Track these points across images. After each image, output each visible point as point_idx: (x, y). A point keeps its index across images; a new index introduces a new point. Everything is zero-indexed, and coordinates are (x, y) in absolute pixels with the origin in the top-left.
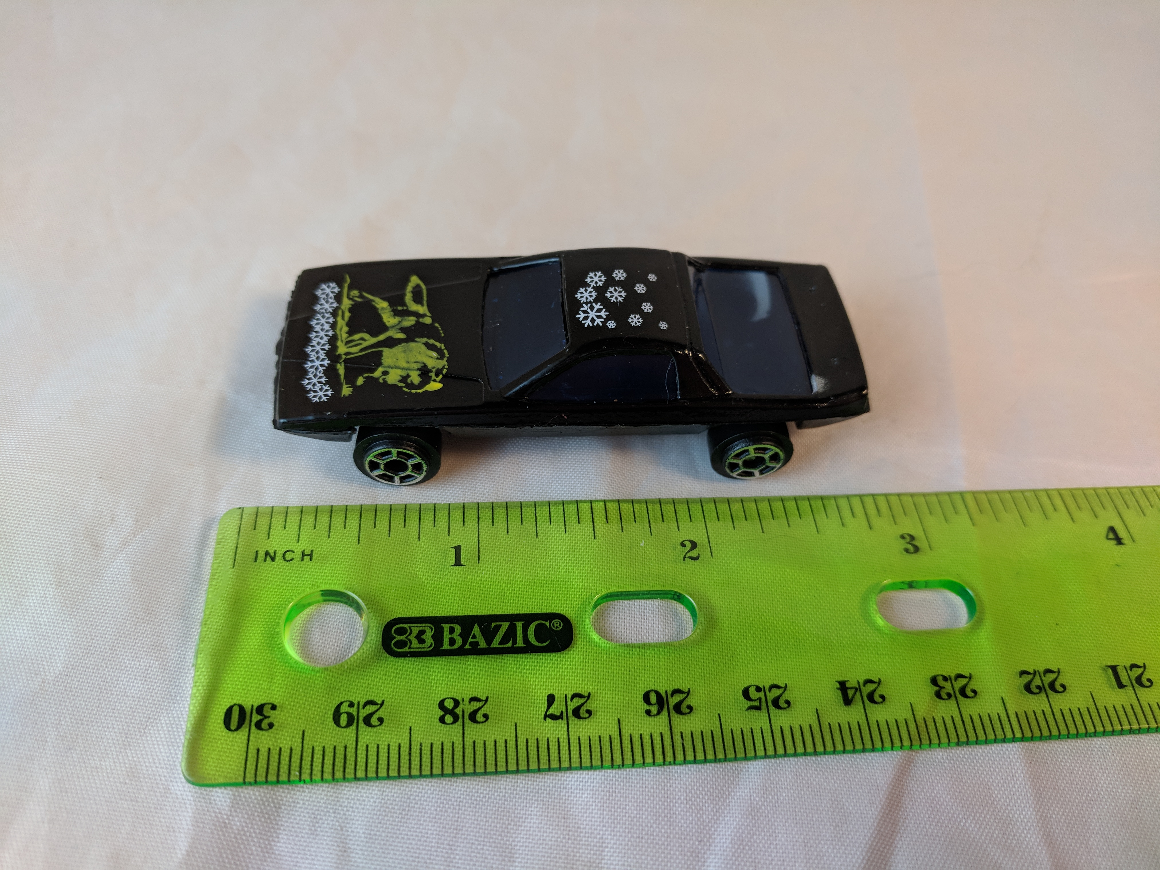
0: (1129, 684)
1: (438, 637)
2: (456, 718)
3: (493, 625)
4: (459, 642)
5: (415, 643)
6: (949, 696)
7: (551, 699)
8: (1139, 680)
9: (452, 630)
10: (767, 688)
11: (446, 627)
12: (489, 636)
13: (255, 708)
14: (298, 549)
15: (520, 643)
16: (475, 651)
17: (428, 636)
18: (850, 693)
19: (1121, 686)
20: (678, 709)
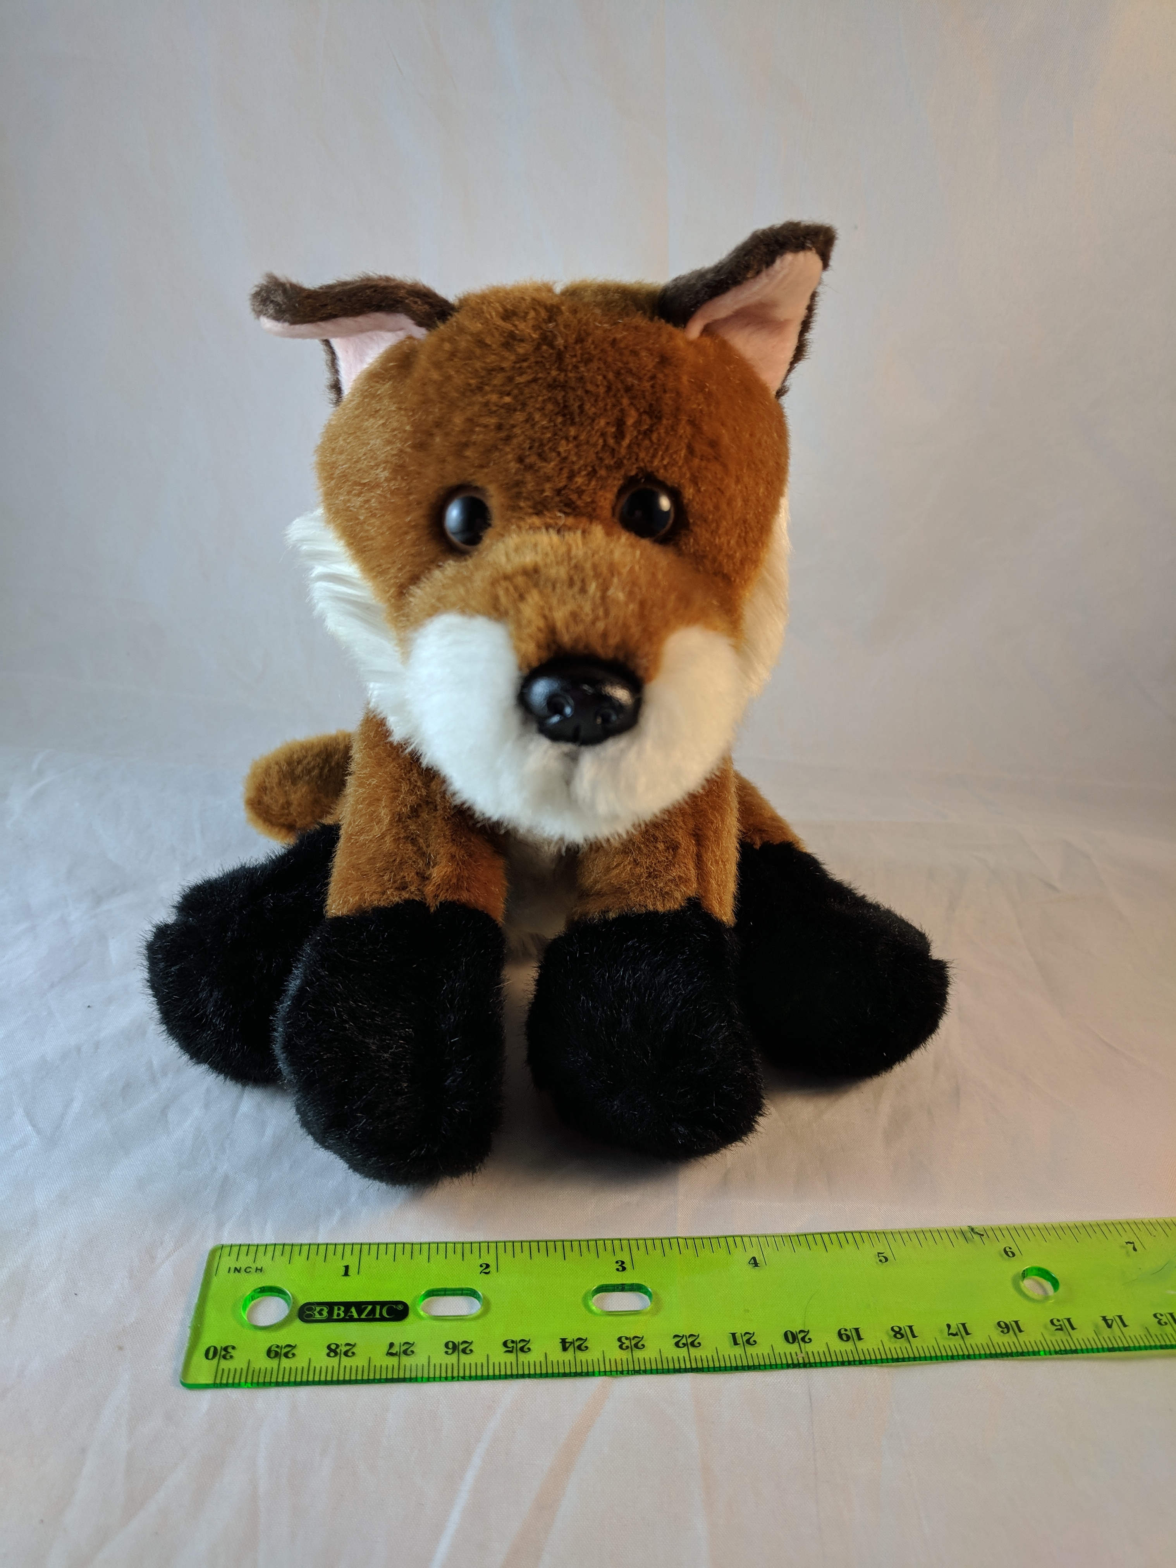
0: (741, 1343)
1: (331, 1313)
2: (336, 1354)
3: (363, 1307)
4: (342, 1315)
5: (318, 1316)
6: (627, 1347)
7: (392, 1345)
8: (748, 1341)
9: (339, 1309)
10: (518, 1341)
11: (336, 1308)
12: (360, 1313)
13: (223, 1347)
14: (254, 1266)
15: (377, 1316)
16: (351, 1319)
17: (325, 1313)
18: (567, 1345)
19: (736, 1343)
20: (464, 1351)
